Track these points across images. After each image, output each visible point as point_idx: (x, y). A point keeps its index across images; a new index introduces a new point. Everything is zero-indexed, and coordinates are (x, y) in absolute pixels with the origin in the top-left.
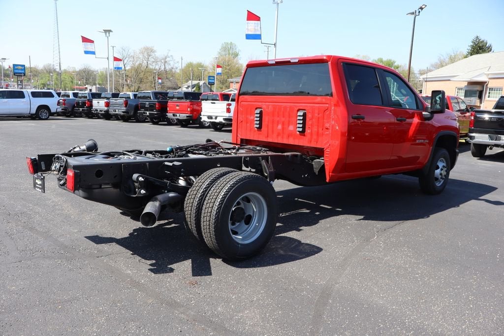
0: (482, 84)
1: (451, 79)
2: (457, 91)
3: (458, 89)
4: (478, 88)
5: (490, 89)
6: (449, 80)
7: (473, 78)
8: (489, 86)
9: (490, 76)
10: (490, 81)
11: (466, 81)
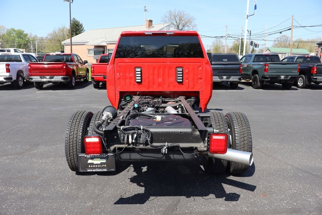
0: (103, 47)
1: (86, 44)
2: (88, 51)
3: (89, 50)
4: (102, 49)
5: (108, 50)
6: (85, 45)
7: (99, 43)
8: (108, 48)
9: (107, 43)
10: (108, 45)
11: (93, 45)
